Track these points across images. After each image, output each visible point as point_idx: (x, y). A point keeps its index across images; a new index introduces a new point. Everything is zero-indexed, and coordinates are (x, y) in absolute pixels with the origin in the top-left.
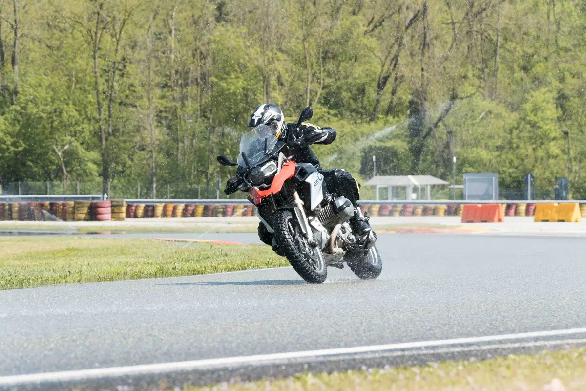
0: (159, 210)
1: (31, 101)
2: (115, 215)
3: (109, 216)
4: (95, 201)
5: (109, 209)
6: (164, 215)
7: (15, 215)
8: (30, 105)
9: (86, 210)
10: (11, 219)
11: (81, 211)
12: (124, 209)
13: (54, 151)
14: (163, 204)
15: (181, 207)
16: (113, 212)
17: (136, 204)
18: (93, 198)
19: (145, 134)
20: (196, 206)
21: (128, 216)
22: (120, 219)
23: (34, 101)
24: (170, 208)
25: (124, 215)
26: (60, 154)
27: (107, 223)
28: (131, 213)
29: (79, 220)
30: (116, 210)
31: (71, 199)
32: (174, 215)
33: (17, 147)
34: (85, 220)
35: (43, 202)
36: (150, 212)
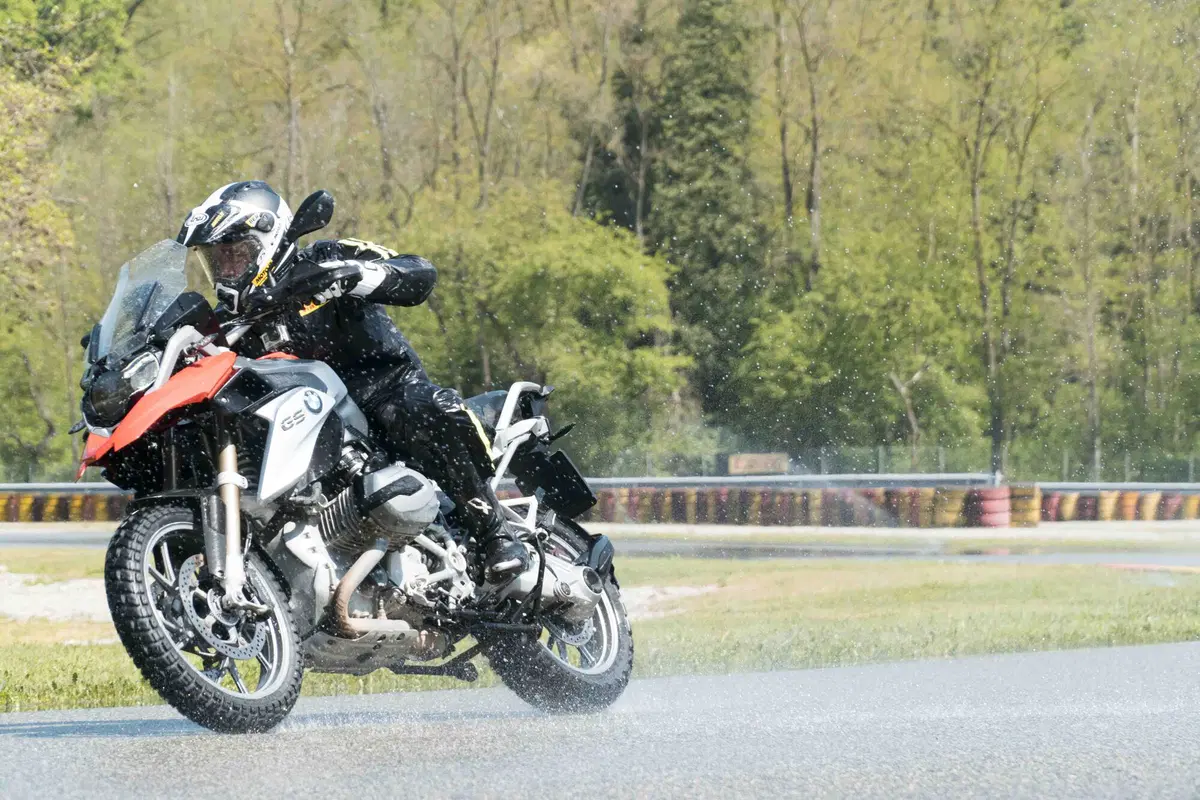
0: (1108, 505)
1: (846, 284)
2: (1018, 516)
3: (1005, 517)
4: (976, 488)
5: (1006, 504)
6: (1119, 514)
7: (815, 515)
8: (845, 292)
9: (958, 505)
10: (807, 522)
11: (949, 508)
12: (1036, 503)
13: (891, 384)
14: (1116, 494)
15: (1153, 500)
16: (1014, 510)
17: (1059, 493)
18: (974, 482)
19: (1078, 348)
20: (1186, 499)
21: (1045, 517)
22: (1030, 524)
23: (852, 283)
24: (1131, 501)
25: (1035, 515)
26: (904, 390)
27: (1001, 531)
28: (1051, 511)
29: (945, 525)
30: (1020, 504)
31: (929, 483)
32: (1139, 516)
33: (818, 377)
34: (957, 525)
35: (871, 489)
36: (1088, 510)
